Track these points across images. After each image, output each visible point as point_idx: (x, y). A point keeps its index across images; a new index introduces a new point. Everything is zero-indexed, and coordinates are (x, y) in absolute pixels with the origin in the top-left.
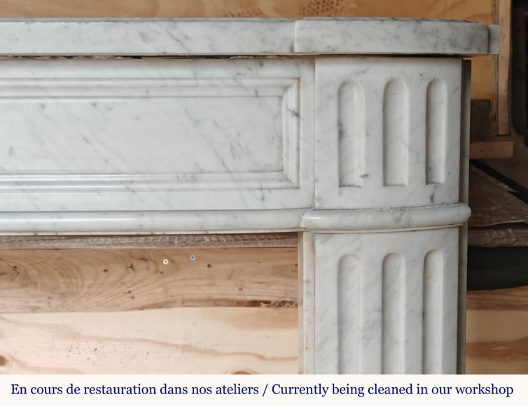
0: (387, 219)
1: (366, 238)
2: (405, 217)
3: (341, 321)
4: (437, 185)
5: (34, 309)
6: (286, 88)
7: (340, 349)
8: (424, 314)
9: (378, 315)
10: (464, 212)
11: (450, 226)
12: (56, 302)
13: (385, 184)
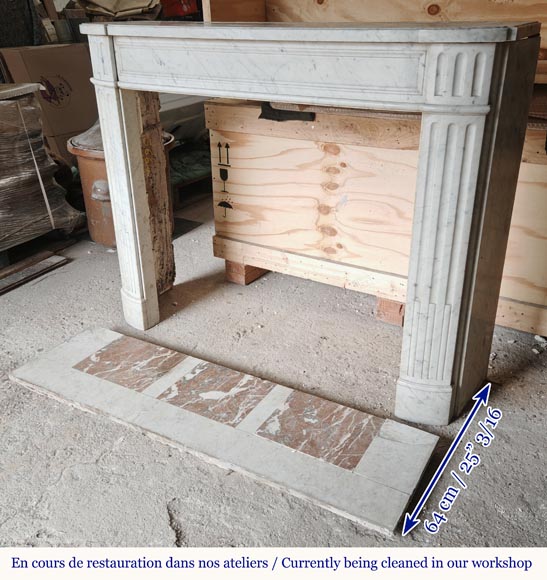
0: (450, 109)
1: (442, 116)
2: (457, 109)
3: (430, 147)
4: (476, 96)
5: (358, 144)
6: (421, 55)
7: (429, 157)
8: (464, 149)
9: (444, 147)
10: (488, 109)
11: (481, 114)
12: (367, 142)
13: (453, 95)
